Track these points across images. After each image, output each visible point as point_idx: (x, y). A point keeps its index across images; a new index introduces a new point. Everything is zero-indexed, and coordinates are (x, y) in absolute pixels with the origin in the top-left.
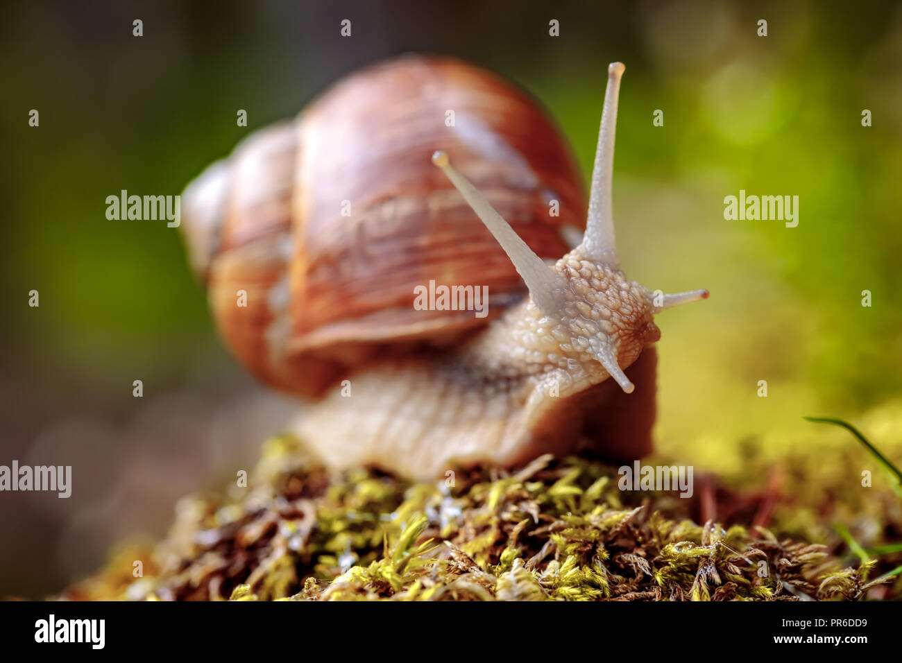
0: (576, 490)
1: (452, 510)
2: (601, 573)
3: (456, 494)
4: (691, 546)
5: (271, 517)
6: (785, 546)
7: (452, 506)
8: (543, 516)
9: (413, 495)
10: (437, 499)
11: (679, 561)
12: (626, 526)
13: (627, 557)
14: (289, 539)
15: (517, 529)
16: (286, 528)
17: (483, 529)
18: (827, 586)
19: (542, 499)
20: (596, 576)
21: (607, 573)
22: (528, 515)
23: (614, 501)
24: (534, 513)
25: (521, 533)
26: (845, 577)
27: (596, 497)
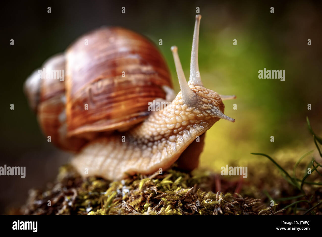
0: (170, 182)
1: (126, 190)
2: (180, 211)
3: (127, 185)
4: (212, 201)
5: (61, 194)
6: (246, 200)
7: (126, 188)
8: (158, 191)
9: (112, 185)
10: (121, 186)
11: (208, 206)
12: (188, 194)
13: (190, 205)
14: (68, 202)
15: (149, 196)
16: (67, 199)
17: (137, 197)
18: (261, 213)
19: (158, 185)
20: (178, 212)
21: (182, 211)
22: (153, 191)
23: (184, 185)
24: (156, 190)
25: (151, 198)
26: (267, 210)
27: (178, 184)
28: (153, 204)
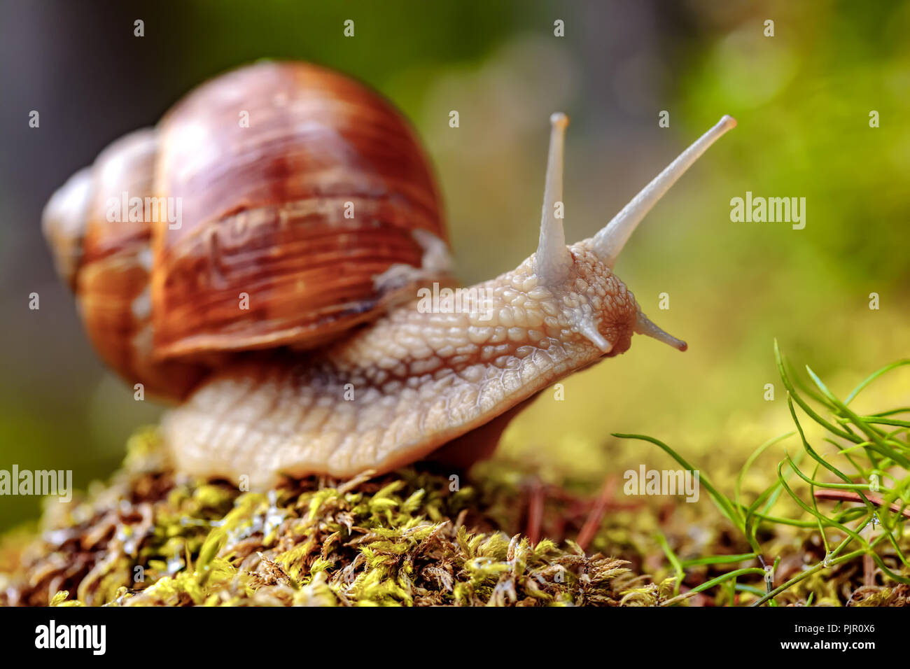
0: (393, 503)
1: (276, 518)
2: (404, 585)
3: (283, 504)
4: (490, 562)
5: (112, 519)
6: (592, 561)
7: (276, 514)
8: (354, 528)
9: (242, 503)
10: (263, 507)
11: (479, 576)
12: (434, 537)
13: (432, 570)
14: (125, 542)
15: (328, 540)
16: (122, 532)
17: (301, 539)
18: (629, 601)
19: (358, 510)
20: (398, 588)
21: (411, 586)
22: (344, 526)
23: (434, 513)
24: (349, 524)
25: (334, 543)
26: (646, 593)
27: (412, 508)
28: (342, 561)
